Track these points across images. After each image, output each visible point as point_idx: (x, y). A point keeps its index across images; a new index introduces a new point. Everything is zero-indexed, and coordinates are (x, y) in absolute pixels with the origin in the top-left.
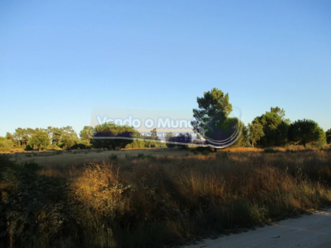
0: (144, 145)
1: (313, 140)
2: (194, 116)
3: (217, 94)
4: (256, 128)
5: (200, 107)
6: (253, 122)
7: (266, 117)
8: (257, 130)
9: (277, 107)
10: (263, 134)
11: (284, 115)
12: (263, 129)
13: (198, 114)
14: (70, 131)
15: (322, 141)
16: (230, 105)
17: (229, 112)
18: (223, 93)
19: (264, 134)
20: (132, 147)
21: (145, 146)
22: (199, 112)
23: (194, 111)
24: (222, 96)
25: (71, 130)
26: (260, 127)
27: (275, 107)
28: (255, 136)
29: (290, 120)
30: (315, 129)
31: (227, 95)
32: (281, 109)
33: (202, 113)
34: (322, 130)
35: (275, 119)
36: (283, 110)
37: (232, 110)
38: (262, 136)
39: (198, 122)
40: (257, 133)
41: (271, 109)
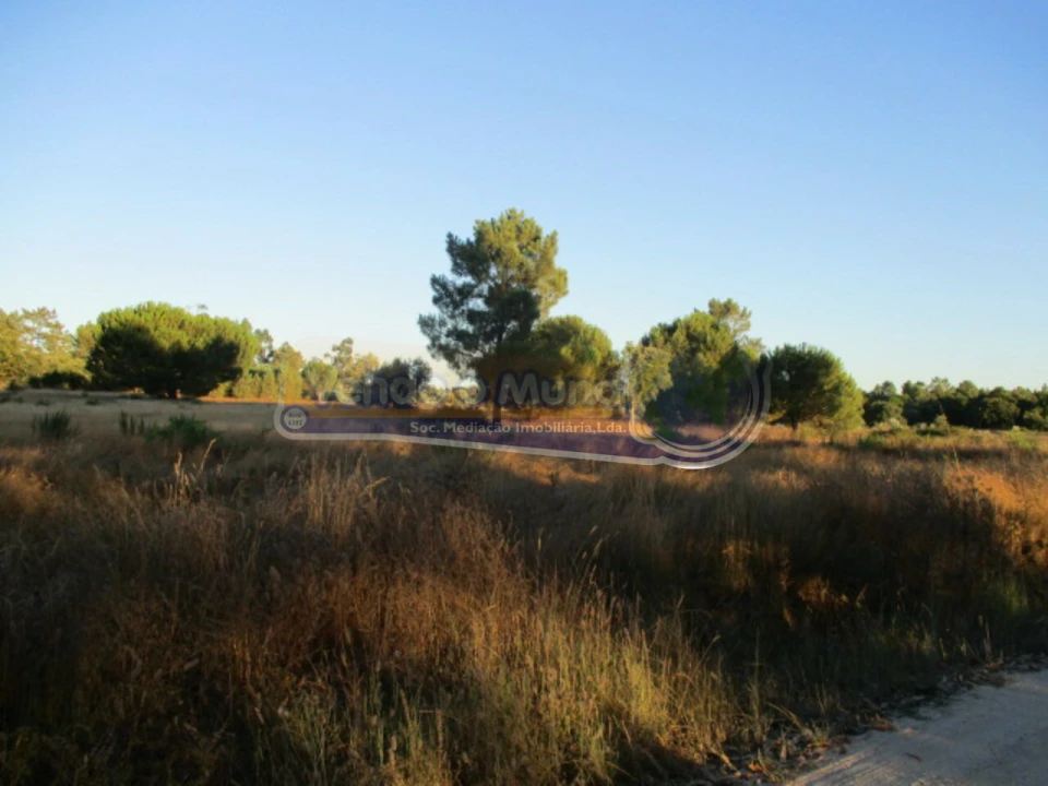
0: (300, 392)
1: (821, 412)
2: (436, 301)
3: (519, 230)
4: (649, 359)
5: (457, 269)
6: (645, 342)
7: (688, 328)
8: (651, 365)
9: (729, 301)
10: (667, 380)
11: (747, 326)
12: (671, 365)
13: (449, 294)
14: (49, 325)
15: (849, 416)
16: (562, 275)
17: (557, 297)
18: (538, 231)
19: (671, 384)
20: (259, 396)
21: (304, 394)
22: (451, 288)
23: (435, 281)
24: (536, 238)
25: (52, 321)
26: (661, 357)
27: (723, 300)
28: (643, 383)
29: (763, 342)
30: (833, 377)
31: (553, 239)
32: (741, 309)
33: (465, 292)
34: (849, 383)
35: (717, 336)
36: (745, 310)
37: (565, 293)
38: (664, 387)
39: (443, 323)
40: (649, 377)
41: (712, 305)
